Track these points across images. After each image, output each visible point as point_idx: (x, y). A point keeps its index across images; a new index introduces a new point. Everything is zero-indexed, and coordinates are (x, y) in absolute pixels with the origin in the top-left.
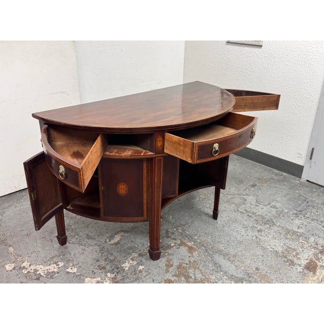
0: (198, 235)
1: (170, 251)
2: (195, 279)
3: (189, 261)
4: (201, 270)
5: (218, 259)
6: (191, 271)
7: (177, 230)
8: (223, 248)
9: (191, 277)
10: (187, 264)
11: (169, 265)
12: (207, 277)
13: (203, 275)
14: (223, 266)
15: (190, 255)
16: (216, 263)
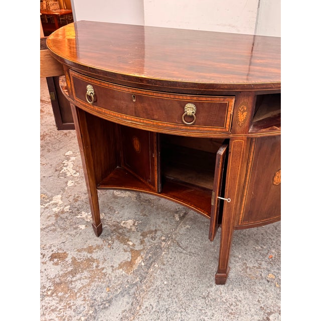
0: (163, 267)
1: (117, 244)
2: (72, 281)
3: (103, 269)
4: (89, 285)
5: (120, 303)
6: (86, 273)
7: (164, 241)
8: (146, 304)
9: (73, 277)
10: (97, 267)
11: (90, 250)
12: (78, 294)
13: (80, 289)
14: (107, 312)
15: (116, 265)
16: (110, 302)
